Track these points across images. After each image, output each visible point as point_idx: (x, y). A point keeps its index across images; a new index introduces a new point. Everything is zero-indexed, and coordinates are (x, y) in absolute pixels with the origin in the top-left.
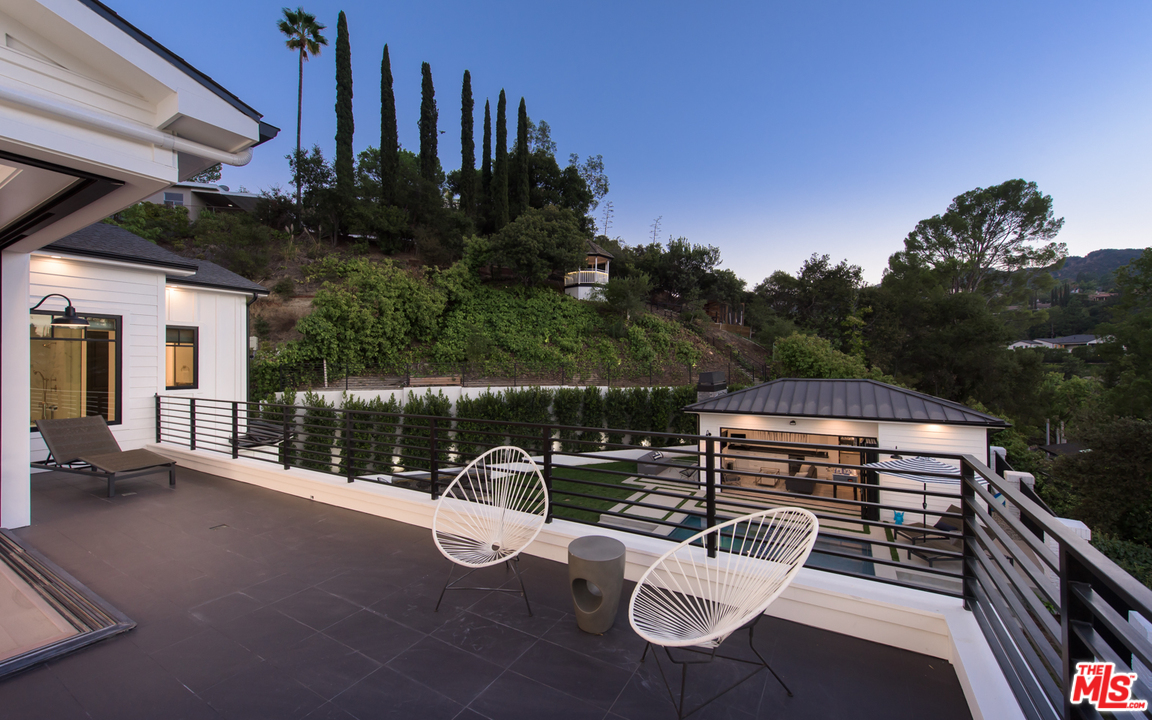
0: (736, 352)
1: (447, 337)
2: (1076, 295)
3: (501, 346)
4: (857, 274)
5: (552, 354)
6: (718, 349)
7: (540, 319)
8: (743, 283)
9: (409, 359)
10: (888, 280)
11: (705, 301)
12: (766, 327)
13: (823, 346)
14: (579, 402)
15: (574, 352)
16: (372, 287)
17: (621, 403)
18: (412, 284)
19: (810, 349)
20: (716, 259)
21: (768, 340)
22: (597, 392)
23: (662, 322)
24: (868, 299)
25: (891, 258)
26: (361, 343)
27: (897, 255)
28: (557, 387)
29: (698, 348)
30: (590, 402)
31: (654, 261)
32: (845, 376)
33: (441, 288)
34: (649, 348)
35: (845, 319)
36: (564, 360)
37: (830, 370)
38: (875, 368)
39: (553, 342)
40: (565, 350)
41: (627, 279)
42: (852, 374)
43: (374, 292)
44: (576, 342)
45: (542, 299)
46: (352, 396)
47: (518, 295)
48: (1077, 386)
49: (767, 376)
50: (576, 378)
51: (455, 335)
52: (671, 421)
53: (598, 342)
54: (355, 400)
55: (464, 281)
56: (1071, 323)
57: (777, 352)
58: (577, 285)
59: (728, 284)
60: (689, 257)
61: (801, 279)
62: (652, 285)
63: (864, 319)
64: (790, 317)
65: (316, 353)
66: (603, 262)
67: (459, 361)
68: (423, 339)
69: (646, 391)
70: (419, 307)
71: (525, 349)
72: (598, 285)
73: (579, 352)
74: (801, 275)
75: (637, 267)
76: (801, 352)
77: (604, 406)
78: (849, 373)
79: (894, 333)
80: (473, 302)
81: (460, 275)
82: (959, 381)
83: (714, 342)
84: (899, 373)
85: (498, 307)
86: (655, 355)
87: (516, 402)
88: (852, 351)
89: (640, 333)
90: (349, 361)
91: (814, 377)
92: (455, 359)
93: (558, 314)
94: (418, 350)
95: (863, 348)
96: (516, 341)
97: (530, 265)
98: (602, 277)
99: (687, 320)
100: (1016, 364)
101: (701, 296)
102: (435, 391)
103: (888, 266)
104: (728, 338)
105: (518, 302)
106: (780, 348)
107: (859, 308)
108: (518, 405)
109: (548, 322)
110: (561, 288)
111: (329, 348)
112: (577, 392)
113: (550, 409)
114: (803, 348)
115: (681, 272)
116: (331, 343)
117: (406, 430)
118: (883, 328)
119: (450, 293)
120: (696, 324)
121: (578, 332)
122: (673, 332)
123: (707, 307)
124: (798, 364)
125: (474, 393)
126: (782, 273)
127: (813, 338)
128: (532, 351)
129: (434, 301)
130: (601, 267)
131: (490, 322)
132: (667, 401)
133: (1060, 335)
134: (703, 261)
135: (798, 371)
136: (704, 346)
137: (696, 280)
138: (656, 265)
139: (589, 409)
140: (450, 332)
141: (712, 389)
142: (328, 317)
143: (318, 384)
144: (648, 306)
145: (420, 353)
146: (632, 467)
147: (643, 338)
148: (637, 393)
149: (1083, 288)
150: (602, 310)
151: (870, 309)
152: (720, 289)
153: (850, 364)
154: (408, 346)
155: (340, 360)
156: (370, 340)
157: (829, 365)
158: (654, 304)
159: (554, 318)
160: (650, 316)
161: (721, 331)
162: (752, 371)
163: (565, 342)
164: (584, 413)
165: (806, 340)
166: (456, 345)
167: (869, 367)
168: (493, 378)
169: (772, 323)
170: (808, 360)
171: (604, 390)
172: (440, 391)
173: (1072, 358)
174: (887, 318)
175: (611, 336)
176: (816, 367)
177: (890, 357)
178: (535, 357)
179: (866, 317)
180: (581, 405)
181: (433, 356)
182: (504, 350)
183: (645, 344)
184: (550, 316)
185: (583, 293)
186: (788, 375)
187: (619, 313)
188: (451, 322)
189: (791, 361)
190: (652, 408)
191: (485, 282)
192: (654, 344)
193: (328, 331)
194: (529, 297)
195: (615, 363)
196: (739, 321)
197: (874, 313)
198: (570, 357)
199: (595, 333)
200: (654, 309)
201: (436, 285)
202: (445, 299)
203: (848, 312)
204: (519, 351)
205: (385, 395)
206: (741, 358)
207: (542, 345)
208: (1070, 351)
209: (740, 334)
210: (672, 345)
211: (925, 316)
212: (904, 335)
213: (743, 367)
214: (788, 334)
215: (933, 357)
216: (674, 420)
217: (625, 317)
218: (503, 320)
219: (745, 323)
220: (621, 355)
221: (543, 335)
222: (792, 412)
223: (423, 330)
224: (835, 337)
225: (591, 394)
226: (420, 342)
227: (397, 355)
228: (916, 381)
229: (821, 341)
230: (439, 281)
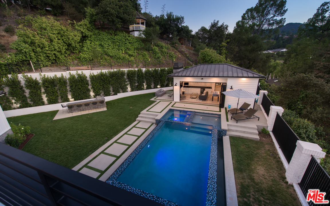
0: (188, 55)
1: (85, 51)
2: (280, 37)
3: (106, 54)
4: (226, 28)
5: (126, 57)
6: (182, 54)
7: (120, 44)
8: (191, 31)
9: (70, 60)
10: (235, 31)
11: (178, 37)
12: (198, 47)
13: (214, 53)
14: (135, 74)
15: (133, 56)
16: (45, 29)
17: (150, 74)
18: (63, 28)
19: (210, 54)
20: (183, 21)
21: (197, 51)
22: (141, 71)
23: (164, 45)
24: (229, 37)
25: (237, 23)
26: (46, 53)
27: (239, 22)
28: (127, 69)
29: (176, 54)
30: (139, 74)
31: (162, 22)
32: (219, 62)
33: (78, 30)
34: (160, 55)
35: (221, 44)
36: (130, 59)
37: (215, 61)
38: (228, 59)
39: (126, 53)
40: (130, 56)
41: (151, 28)
42: (221, 62)
43: (46, 32)
44: (134, 53)
45: (121, 36)
46: (44, 75)
47: (111, 34)
48: (277, 63)
49: (196, 63)
50: (135, 66)
51: (88, 50)
52: (166, 79)
53: (142, 52)
54: (46, 77)
55: (88, 27)
56: (277, 45)
57: (200, 55)
58: (134, 31)
59: (186, 31)
60: (174, 20)
61: (210, 30)
62: (160, 31)
63: (227, 44)
64: (205, 43)
65: (24, 58)
66: (143, 21)
67: (91, 60)
68: (75, 52)
69: (158, 69)
70: (69, 39)
71: (115, 55)
72: (141, 31)
73: (135, 56)
74: (210, 28)
75: (155, 24)
76: (207, 55)
77: (144, 75)
78: (221, 61)
79: (234, 48)
80: (93, 36)
81: (86, 25)
82: (249, 63)
83: (181, 52)
84: (234, 61)
85: (104, 39)
86: (162, 57)
87: (112, 75)
88: (222, 54)
89: (157, 49)
90: (42, 61)
91: (210, 63)
92: (88, 60)
93: (127, 42)
94: (73, 56)
95: (225, 53)
96: (112, 52)
97: (113, 21)
98: (143, 27)
99: (173, 45)
100: (265, 57)
101: (177, 35)
102: (80, 72)
103: (235, 26)
104: (186, 51)
105: (112, 37)
106: (201, 54)
107: (226, 40)
108: (113, 76)
109: (123, 45)
110: (128, 32)
111: (30, 56)
112: (135, 71)
113: (125, 77)
114: (208, 54)
115: (171, 26)
116: (30, 54)
117: (71, 87)
118: (232, 46)
119: (82, 33)
120: (176, 46)
121: (135, 49)
122: (168, 49)
123: (180, 40)
124: (206, 59)
125: (96, 72)
126: (204, 27)
127: (211, 50)
128: (118, 56)
129: (75, 36)
130: (142, 24)
131: (101, 45)
132: (165, 73)
133: (274, 49)
134: (179, 22)
135: (206, 61)
136: (178, 54)
137: (176, 29)
138: (162, 23)
139: (139, 76)
140: (85, 49)
141: (178, 68)
142: (25, 42)
143: (30, 70)
144: (160, 40)
145: (74, 57)
146: (153, 95)
147: (157, 51)
148: (155, 70)
149: (282, 35)
150: (143, 40)
151: (229, 40)
152: (184, 33)
153: (221, 58)
154: (69, 54)
155: (38, 61)
156: (49, 52)
157: (215, 59)
158: (161, 38)
159: (126, 44)
160: (160, 43)
161: (184, 48)
162: (192, 62)
163: (130, 53)
164: (138, 78)
165: (209, 51)
166: (88, 54)
167: (226, 59)
168: (104, 66)
169: (199, 45)
170: (209, 57)
171: (144, 70)
172: (82, 72)
173: (276, 55)
174: (233, 43)
175: (147, 50)
176: (211, 60)
177: (232, 56)
178: (119, 58)
179: (228, 43)
180: (136, 75)
181: (79, 58)
182: (108, 56)
183: (158, 53)
184: (124, 43)
185: (136, 34)
186: (203, 63)
187: (149, 42)
188: (85, 45)
189: (204, 58)
190: (160, 75)
191: (98, 29)
192: (161, 53)
193: (27, 48)
194: (116, 35)
195: (148, 60)
196: (190, 45)
197: (230, 42)
198: (132, 58)
199: (141, 49)
200: (162, 40)
201: (75, 29)
202: (80, 35)
203: (222, 41)
204: (113, 56)
205: (59, 74)
206: (189, 57)
207: (121, 54)
208: (275, 54)
209: (190, 49)
210: (167, 53)
211: (244, 43)
212: (237, 49)
213: (190, 60)
214: (204, 49)
215: (244, 56)
216: (168, 79)
217: (151, 43)
218: (106, 44)
219: (192, 46)
220: (150, 57)
221: (122, 50)
222: (202, 76)
223: (74, 48)
224: (217, 50)
225: (140, 71)
226: (74, 53)
227: (65, 58)
228: (238, 63)
229: (213, 51)
230: (77, 27)
